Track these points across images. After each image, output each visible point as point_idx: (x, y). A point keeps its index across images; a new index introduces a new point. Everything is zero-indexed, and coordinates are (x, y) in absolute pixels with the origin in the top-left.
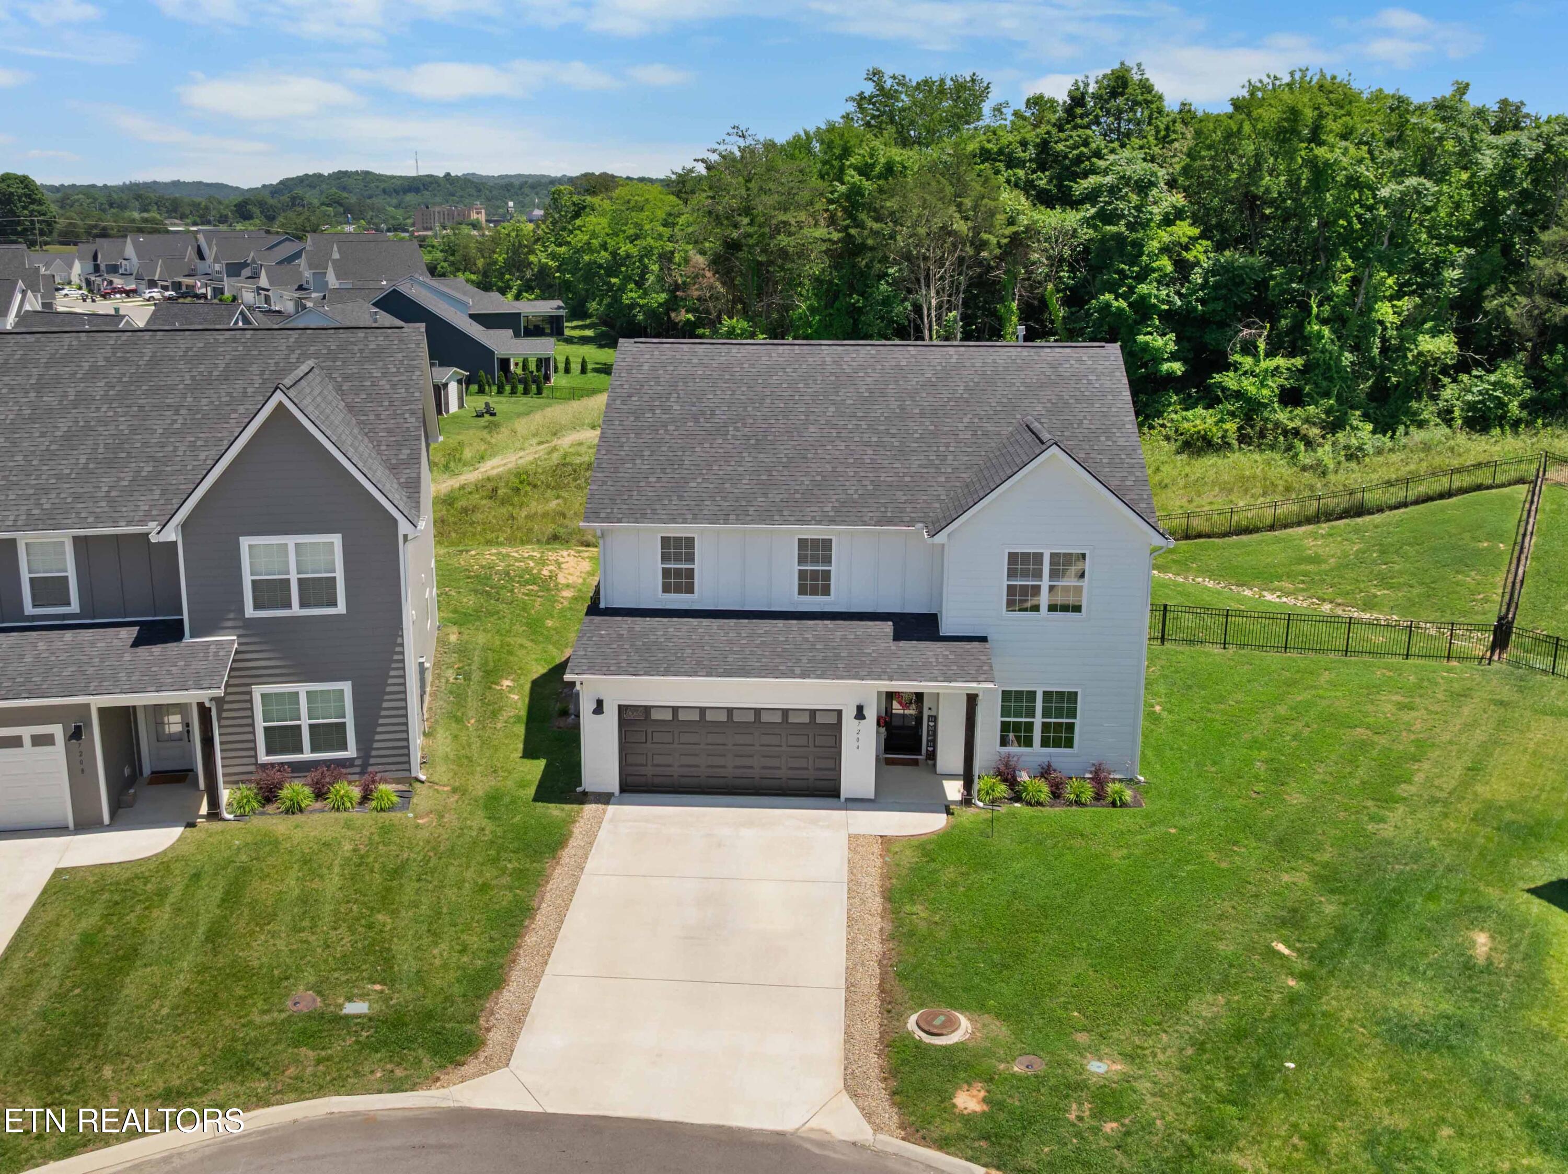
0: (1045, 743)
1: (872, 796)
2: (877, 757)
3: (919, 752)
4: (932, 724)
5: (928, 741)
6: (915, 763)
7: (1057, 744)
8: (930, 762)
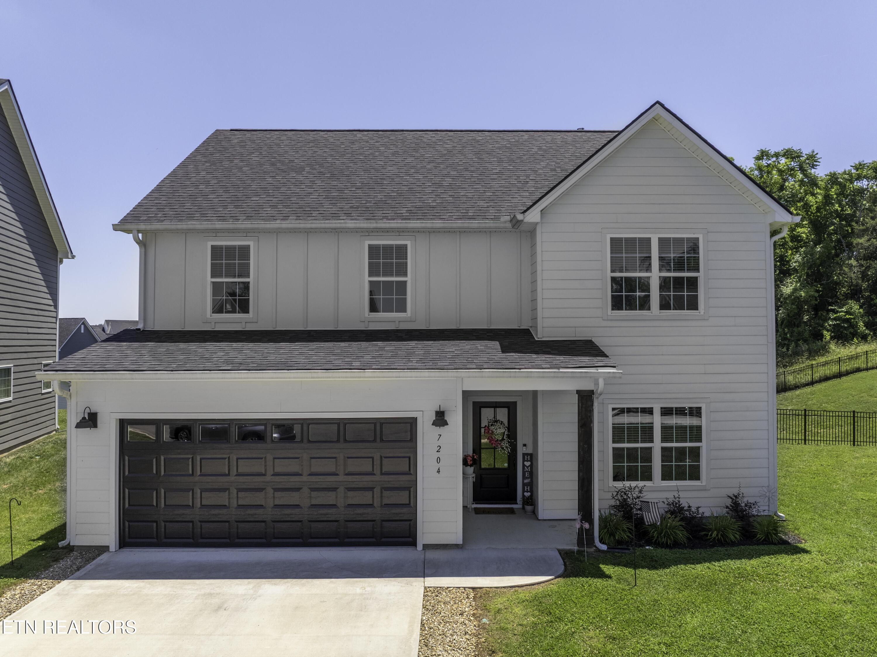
0: (666, 476)
1: (460, 542)
2: (465, 507)
3: (513, 499)
4: (528, 464)
5: (524, 485)
6: (512, 511)
7: (681, 476)
8: (529, 508)
